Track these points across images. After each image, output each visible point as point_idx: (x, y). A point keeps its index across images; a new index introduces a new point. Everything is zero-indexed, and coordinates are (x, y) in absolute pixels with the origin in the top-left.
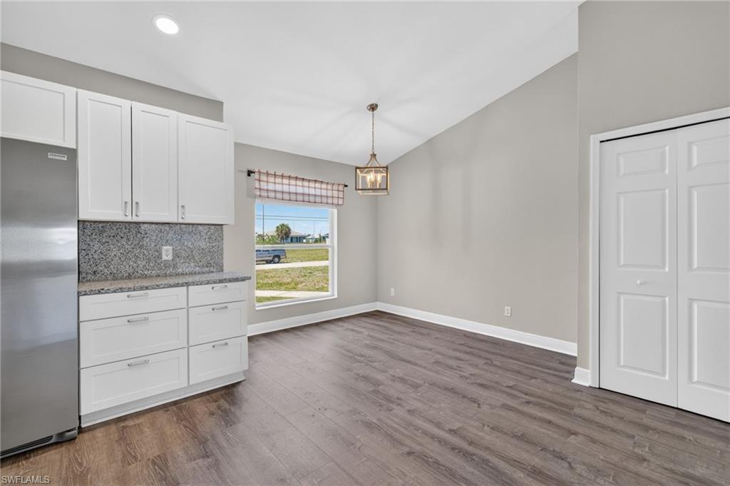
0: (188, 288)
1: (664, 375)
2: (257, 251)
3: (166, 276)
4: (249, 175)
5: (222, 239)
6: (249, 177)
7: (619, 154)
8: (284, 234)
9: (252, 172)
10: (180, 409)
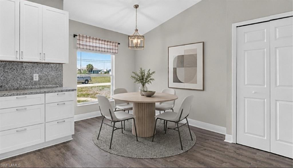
0: (45, 95)
1: (264, 137)
2: (78, 77)
3: (35, 89)
4: (74, 37)
5: (62, 71)
6: (74, 38)
7: (245, 33)
8: (90, 69)
9: (77, 36)
10: (42, 153)
